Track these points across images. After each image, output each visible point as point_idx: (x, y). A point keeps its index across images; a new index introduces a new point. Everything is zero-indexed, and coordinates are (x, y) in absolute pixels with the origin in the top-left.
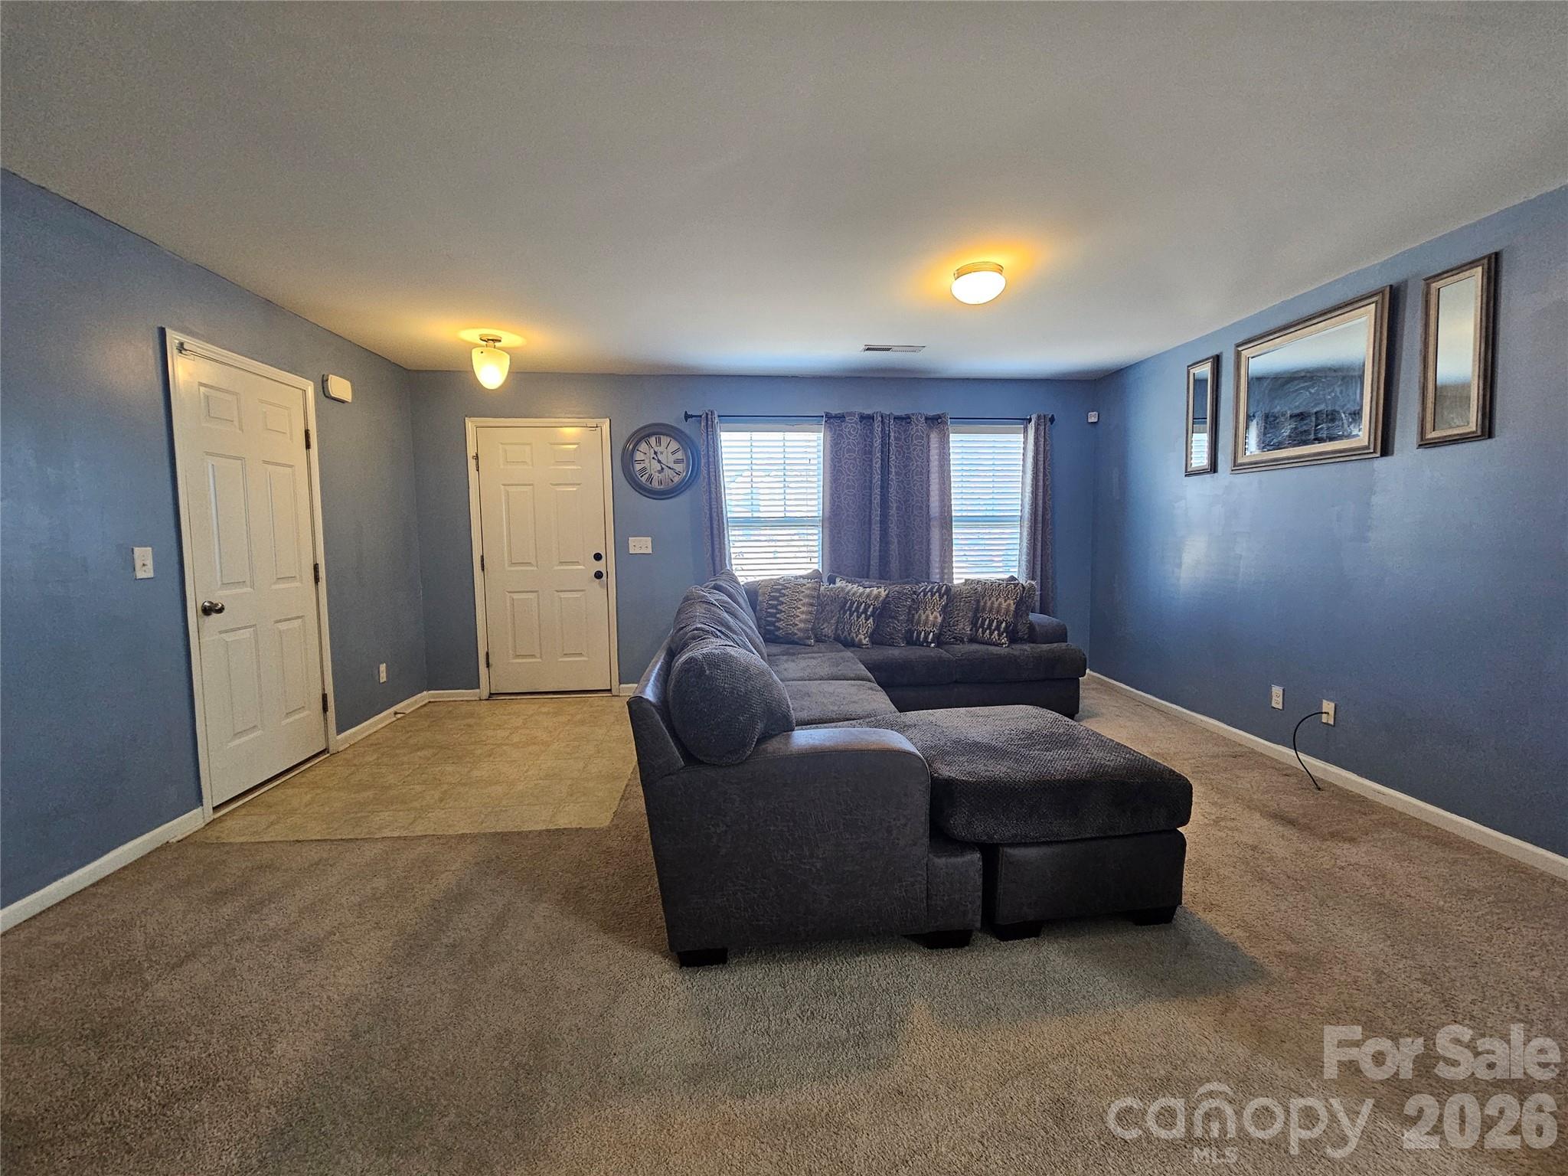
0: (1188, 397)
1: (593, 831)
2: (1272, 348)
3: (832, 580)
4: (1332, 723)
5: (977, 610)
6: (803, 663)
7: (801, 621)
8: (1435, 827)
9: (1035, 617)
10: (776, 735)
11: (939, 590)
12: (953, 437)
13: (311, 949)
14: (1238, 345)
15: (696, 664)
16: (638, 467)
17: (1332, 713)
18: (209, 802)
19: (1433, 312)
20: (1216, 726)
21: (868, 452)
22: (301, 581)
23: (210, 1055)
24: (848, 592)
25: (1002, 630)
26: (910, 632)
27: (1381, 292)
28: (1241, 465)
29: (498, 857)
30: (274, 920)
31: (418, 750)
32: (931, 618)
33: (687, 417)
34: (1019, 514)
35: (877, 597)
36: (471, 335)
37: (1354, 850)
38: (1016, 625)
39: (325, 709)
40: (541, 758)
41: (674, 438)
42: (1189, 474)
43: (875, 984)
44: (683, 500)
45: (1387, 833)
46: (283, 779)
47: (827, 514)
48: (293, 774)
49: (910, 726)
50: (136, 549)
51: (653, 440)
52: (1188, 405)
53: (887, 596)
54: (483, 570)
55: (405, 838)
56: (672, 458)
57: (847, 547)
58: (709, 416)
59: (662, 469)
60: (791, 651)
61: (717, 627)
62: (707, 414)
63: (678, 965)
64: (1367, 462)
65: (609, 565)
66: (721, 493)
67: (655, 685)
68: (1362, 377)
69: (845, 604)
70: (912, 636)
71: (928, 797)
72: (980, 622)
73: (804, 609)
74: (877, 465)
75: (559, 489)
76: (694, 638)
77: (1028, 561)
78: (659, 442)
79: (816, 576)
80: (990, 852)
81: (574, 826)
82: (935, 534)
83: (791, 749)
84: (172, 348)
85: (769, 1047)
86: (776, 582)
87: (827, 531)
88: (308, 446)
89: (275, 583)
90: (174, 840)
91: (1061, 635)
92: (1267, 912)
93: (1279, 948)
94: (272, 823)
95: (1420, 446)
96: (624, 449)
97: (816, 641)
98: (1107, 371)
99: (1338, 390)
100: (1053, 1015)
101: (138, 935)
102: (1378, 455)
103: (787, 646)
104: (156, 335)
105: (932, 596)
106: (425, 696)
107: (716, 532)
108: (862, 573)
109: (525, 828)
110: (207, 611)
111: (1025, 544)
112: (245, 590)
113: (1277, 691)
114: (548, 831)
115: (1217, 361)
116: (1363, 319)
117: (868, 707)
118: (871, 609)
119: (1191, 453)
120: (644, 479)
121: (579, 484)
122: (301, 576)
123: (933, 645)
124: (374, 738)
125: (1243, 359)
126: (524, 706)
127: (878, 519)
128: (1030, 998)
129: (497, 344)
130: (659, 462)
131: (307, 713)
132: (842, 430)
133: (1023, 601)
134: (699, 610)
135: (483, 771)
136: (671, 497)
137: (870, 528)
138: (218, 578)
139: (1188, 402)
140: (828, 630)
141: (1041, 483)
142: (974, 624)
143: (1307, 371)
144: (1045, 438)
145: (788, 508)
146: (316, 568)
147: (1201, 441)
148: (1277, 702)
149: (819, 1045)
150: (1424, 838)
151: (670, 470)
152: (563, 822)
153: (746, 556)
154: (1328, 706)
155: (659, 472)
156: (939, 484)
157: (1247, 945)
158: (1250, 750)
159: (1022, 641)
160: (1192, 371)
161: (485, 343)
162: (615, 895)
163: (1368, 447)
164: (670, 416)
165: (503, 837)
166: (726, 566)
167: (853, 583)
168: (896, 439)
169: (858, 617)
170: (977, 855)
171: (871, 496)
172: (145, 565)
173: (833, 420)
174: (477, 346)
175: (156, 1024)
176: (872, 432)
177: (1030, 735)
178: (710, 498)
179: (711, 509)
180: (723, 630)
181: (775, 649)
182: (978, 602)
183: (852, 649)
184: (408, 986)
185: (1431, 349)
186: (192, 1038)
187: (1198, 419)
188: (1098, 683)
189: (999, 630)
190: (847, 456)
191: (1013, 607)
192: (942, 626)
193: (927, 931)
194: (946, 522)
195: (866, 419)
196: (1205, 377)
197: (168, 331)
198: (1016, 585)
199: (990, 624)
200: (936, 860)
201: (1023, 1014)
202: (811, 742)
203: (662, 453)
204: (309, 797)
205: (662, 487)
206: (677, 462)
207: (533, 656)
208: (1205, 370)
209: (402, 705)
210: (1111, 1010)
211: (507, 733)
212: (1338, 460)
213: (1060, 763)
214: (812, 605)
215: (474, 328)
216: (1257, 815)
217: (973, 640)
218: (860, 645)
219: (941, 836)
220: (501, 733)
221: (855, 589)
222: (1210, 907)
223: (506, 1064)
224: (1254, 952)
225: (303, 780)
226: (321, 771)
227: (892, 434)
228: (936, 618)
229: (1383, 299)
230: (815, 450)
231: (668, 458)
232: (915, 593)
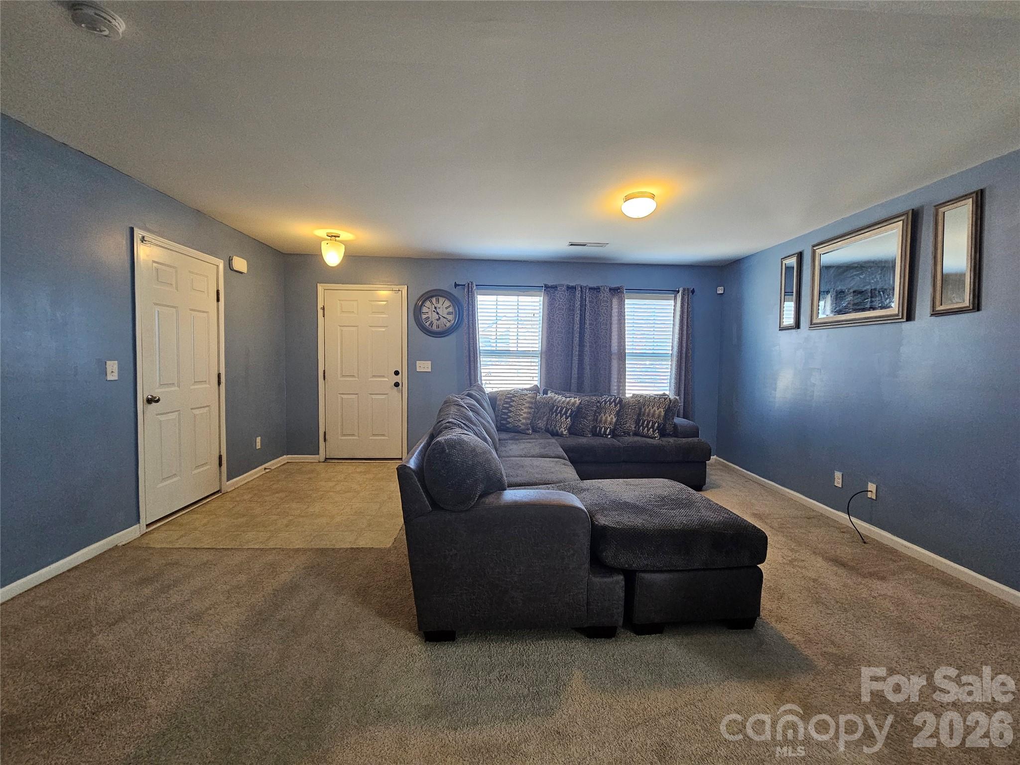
0: (781, 278)
1: (380, 550)
2: (835, 249)
3: (545, 392)
4: (875, 498)
5: (639, 415)
6: (522, 446)
7: (523, 418)
8: (942, 572)
9: (678, 421)
10: (492, 493)
11: (615, 401)
12: (627, 301)
13: (196, 618)
14: (814, 246)
15: (440, 446)
16: (424, 316)
17: (874, 491)
18: (143, 522)
19: (940, 228)
20: (798, 497)
21: (571, 310)
22: (209, 384)
23: (126, 682)
24: (555, 400)
25: (655, 428)
26: (595, 427)
27: (906, 213)
28: (815, 324)
29: (318, 565)
30: (175, 598)
31: (277, 493)
32: (609, 419)
33: (456, 285)
34: (671, 352)
35: (574, 404)
36: (321, 233)
37: (884, 585)
38: (664, 425)
39: (220, 464)
40: (353, 501)
41: (446, 298)
42: (782, 329)
43: (550, 660)
44: (452, 337)
45: (909, 575)
46: (192, 509)
47: (544, 349)
48: (197, 506)
49: (585, 490)
50: (108, 363)
51: (434, 300)
52: (781, 285)
53: (580, 403)
54: (324, 379)
55: (262, 550)
56: (446, 311)
57: (557, 371)
58: (470, 285)
59: (440, 318)
60: (516, 437)
61: (463, 421)
62: (469, 284)
63: (424, 640)
64: (897, 325)
65: (403, 379)
66: (476, 334)
67: (417, 458)
68: (894, 267)
69: (553, 408)
70: (596, 431)
71: (589, 538)
72: (641, 422)
73: (525, 410)
74: (577, 319)
75: (374, 329)
76: (446, 428)
77: (676, 383)
78: (438, 301)
79: (535, 389)
80: (630, 576)
81: (368, 546)
82: (615, 364)
83: (500, 502)
84: (137, 240)
85: (476, 697)
86: (509, 392)
87: (544, 360)
88: (218, 300)
89: (193, 385)
90: (121, 544)
91: (695, 433)
92: (819, 625)
93: (824, 649)
94: (182, 536)
95: (932, 315)
96: (416, 304)
97: (533, 431)
98: (731, 260)
99: (878, 277)
100: (666, 687)
101: (92, 603)
102: (905, 320)
103: (513, 434)
104: (128, 231)
105: (610, 404)
106: (285, 458)
107: (472, 359)
108: (566, 388)
109: (337, 547)
110: (150, 401)
111: (674, 372)
112: (173, 389)
113: (838, 475)
114: (352, 548)
115: (800, 256)
116: (894, 231)
117: (561, 476)
118: (569, 412)
119: (783, 315)
120: (427, 324)
121: (387, 327)
122: (209, 381)
123: (609, 436)
124: (250, 484)
125: (817, 255)
126: (346, 467)
127: (577, 353)
128: (652, 674)
129: (337, 239)
130: (438, 313)
131: (208, 467)
132: (555, 296)
133: (670, 408)
134: (453, 410)
135: (316, 508)
136: (444, 336)
137: (572, 359)
138: (158, 380)
139: (781, 282)
140: (541, 424)
141: (685, 332)
142: (637, 423)
143: (858, 263)
144: (688, 303)
145: (519, 345)
146: (219, 376)
147: (789, 307)
148: (838, 483)
149: (509, 698)
150: (934, 579)
151: (445, 319)
152: (362, 543)
153: (492, 374)
154: (872, 487)
155: (438, 320)
156: (618, 331)
157: (803, 646)
158: (819, 514)
159: (669, 435)
160: (784, 262)
161: (330, 238)
162: (389, 592)
163: (898, 315)
164: (446, 285)
165: (322, 552)
166: (478, 381)
167: (559, 394)
168: (590, 302)
169: (561, 417)
170: (621, 577)
171: (573, 338)
172: (113, 370)
173: (549, 289)
174: (324, 239)
175: (96, 660)
176: (574, 297)
177: (663, 499)
178: (469, 338)
179: (469, 344)
180: (467, 423)
181: (504, 436)
182: (640, 409)
183: (556, 437)
184: (253, 645)
185: (939, 251)
186: (116, 671)
187: (788, 293)
188: (722, 465)
189: (653, 428)
190: (557, 312)
191: (663, 414)
192: (616, 424)
193: (586, 626)
194: (622, 356)
195: (572, 289)
196: (792, 266)
197: (135, 229)
198: (665, 399)
199: (648, 425)
200: (594, 579)
201: (645, 684)
202: (514, 498)
203: (439, 308)
204: (205, 521)
205: (439, 329)
206: (449, 313)
207: (353, 435)
208: (793, 261)
209: (269, 463)
210: (705, 685)
211: (334, 483)
212: (878, 323)
213: (679, 518)
214: (530, 408)
215: (322, 228)
216: (820, 559)
217: (636, 434)
218: (561, 435)
219: (598, 563)
220: (331, 484)
221: (560, 398)
222: (780, 619)
223: (307, 699)
224: (808, 652)
225: (204, 509)
226: (214, 504)
227: (587, 299)
228: (612, 419)
229: (907, 218)
230: (538, 308)
231: (443, 312)
232: (598, 402)
